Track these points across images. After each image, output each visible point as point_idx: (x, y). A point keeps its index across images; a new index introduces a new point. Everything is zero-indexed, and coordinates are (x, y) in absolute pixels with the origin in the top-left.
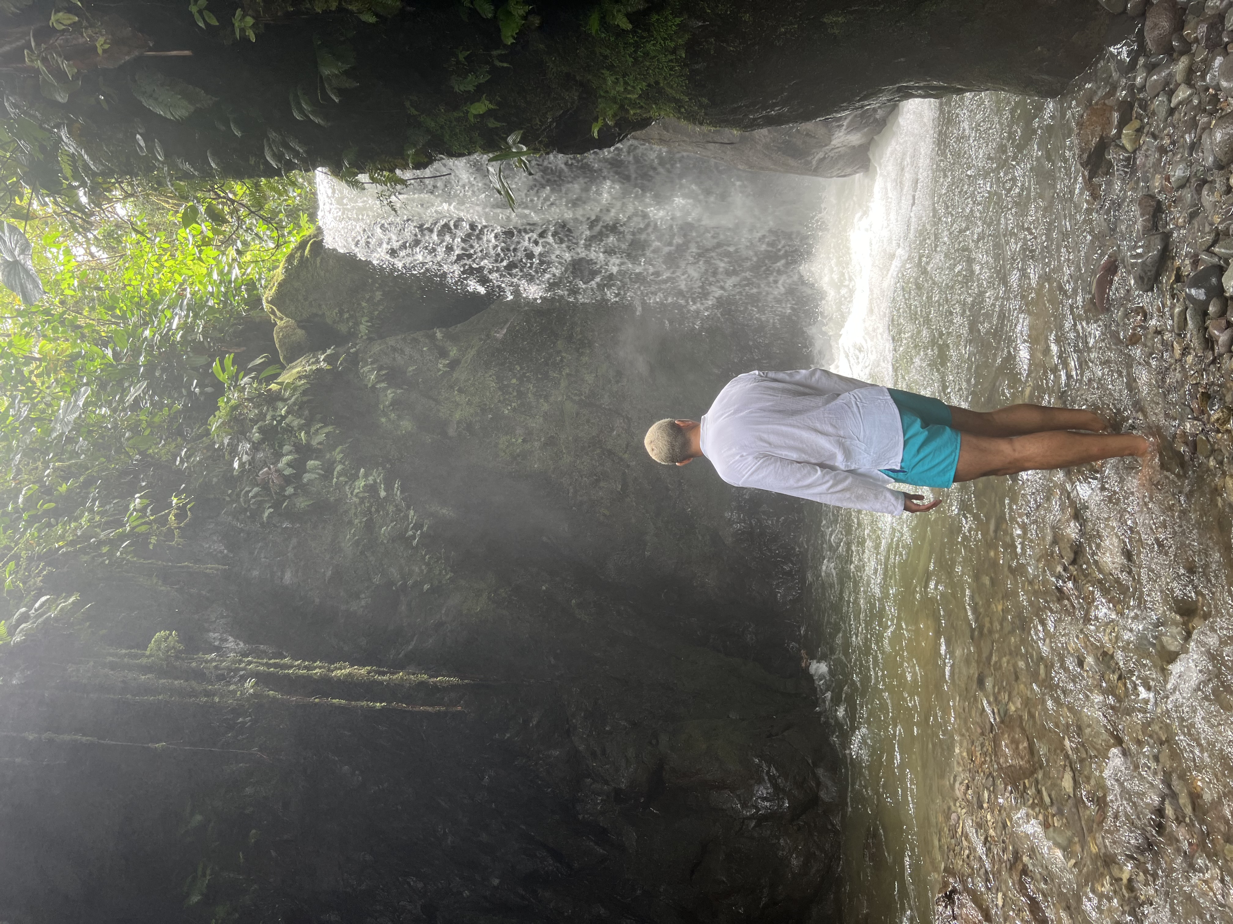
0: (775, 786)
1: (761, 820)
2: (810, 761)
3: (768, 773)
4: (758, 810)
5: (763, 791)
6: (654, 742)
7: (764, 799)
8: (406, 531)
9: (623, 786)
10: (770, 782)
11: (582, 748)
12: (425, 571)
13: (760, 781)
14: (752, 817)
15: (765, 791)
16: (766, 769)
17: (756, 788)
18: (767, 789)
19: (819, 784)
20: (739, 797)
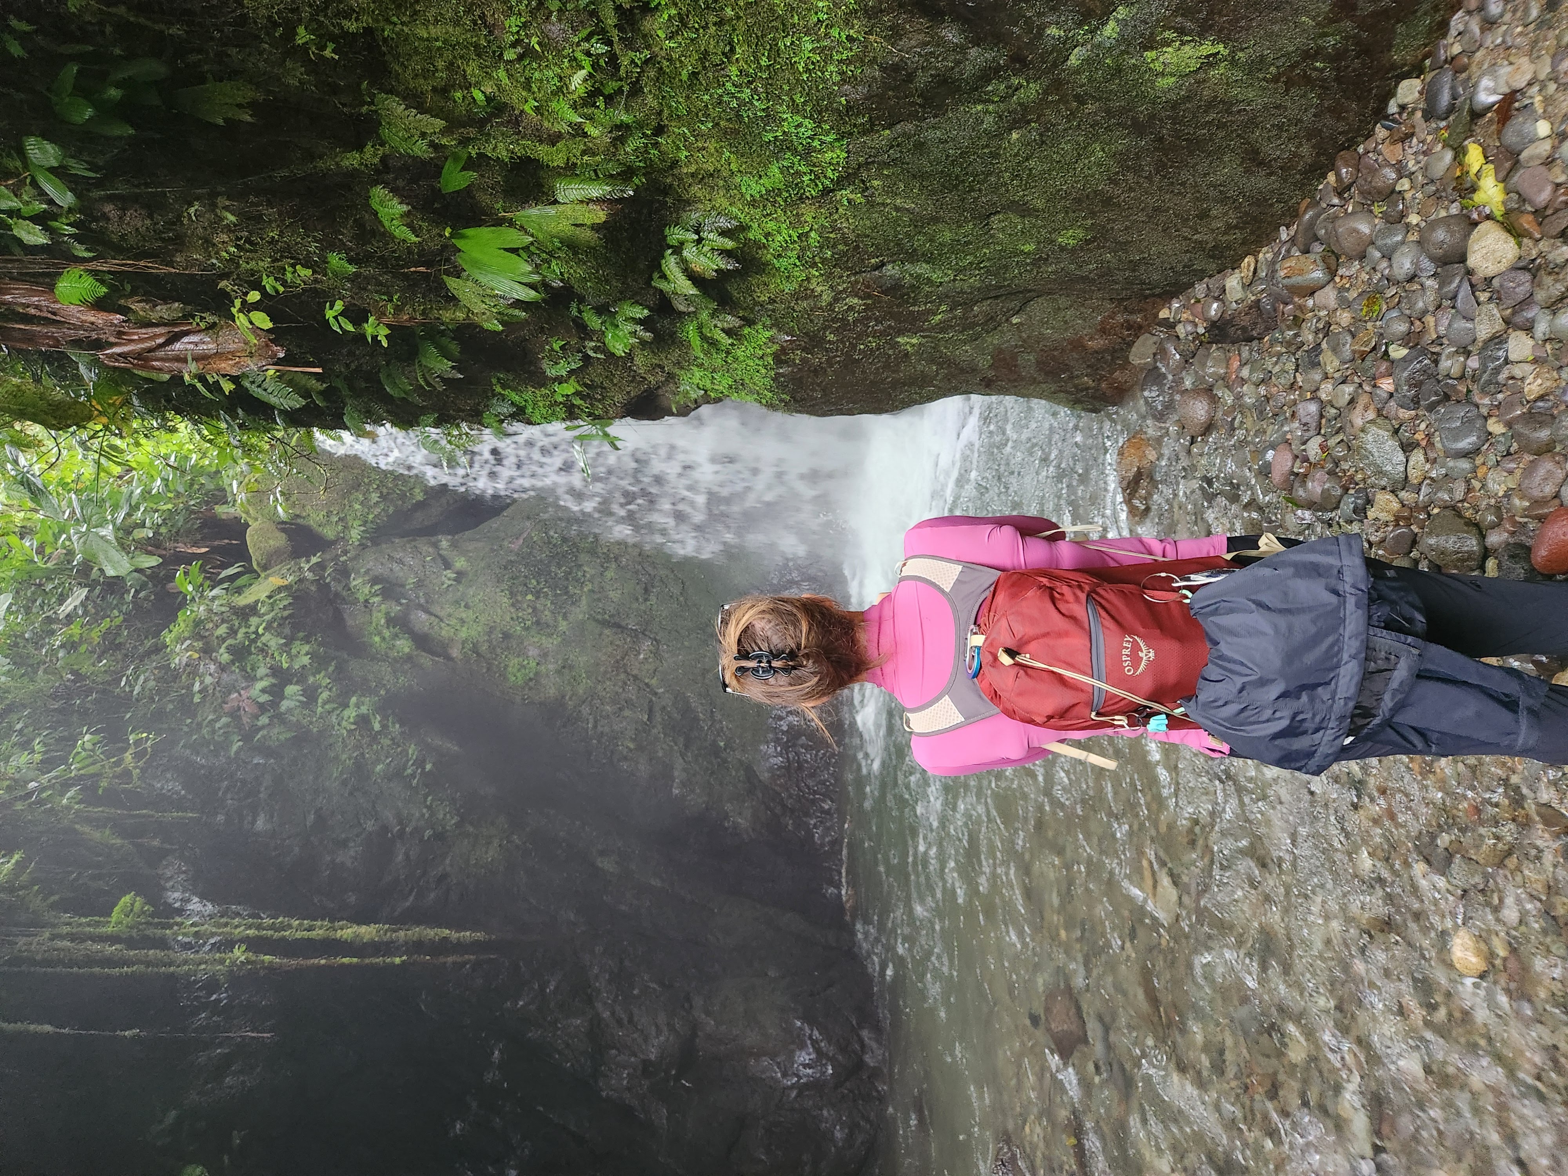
0: (818, 1051)
1: (802, 1088)
2: (854, 1022)
3: (810, 1037)
4: (800, 1078)
5: (804, 1057)
6: (686, 1005)
7: (805, 1066)
8: (405, 769)
9: (653, 1057)
10: (813, 1046)
11: (606, 1014)
12: (427, 815)
13: (802, 1046)
14: (793, 1086)
15: (807, 1057)
16: (808, 1032)
17: (798, 1053)
18: (809, 1054)
19: (863, 1045)
20: (778, 1064)
